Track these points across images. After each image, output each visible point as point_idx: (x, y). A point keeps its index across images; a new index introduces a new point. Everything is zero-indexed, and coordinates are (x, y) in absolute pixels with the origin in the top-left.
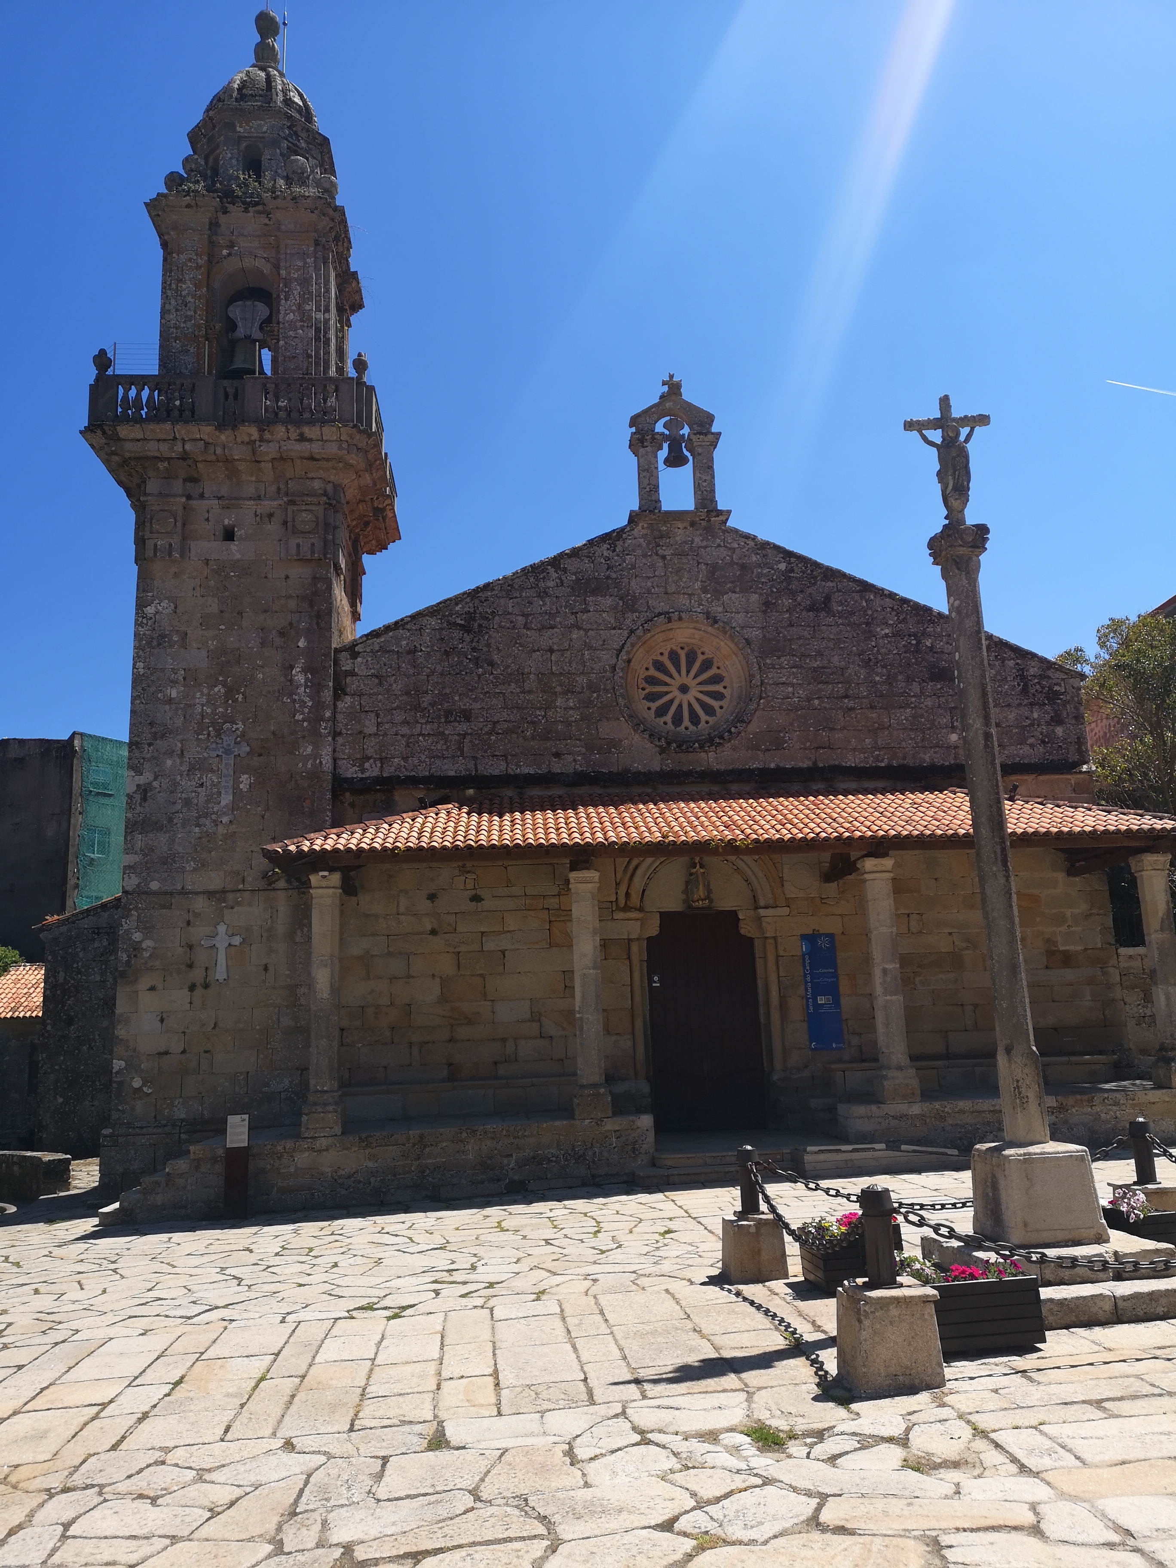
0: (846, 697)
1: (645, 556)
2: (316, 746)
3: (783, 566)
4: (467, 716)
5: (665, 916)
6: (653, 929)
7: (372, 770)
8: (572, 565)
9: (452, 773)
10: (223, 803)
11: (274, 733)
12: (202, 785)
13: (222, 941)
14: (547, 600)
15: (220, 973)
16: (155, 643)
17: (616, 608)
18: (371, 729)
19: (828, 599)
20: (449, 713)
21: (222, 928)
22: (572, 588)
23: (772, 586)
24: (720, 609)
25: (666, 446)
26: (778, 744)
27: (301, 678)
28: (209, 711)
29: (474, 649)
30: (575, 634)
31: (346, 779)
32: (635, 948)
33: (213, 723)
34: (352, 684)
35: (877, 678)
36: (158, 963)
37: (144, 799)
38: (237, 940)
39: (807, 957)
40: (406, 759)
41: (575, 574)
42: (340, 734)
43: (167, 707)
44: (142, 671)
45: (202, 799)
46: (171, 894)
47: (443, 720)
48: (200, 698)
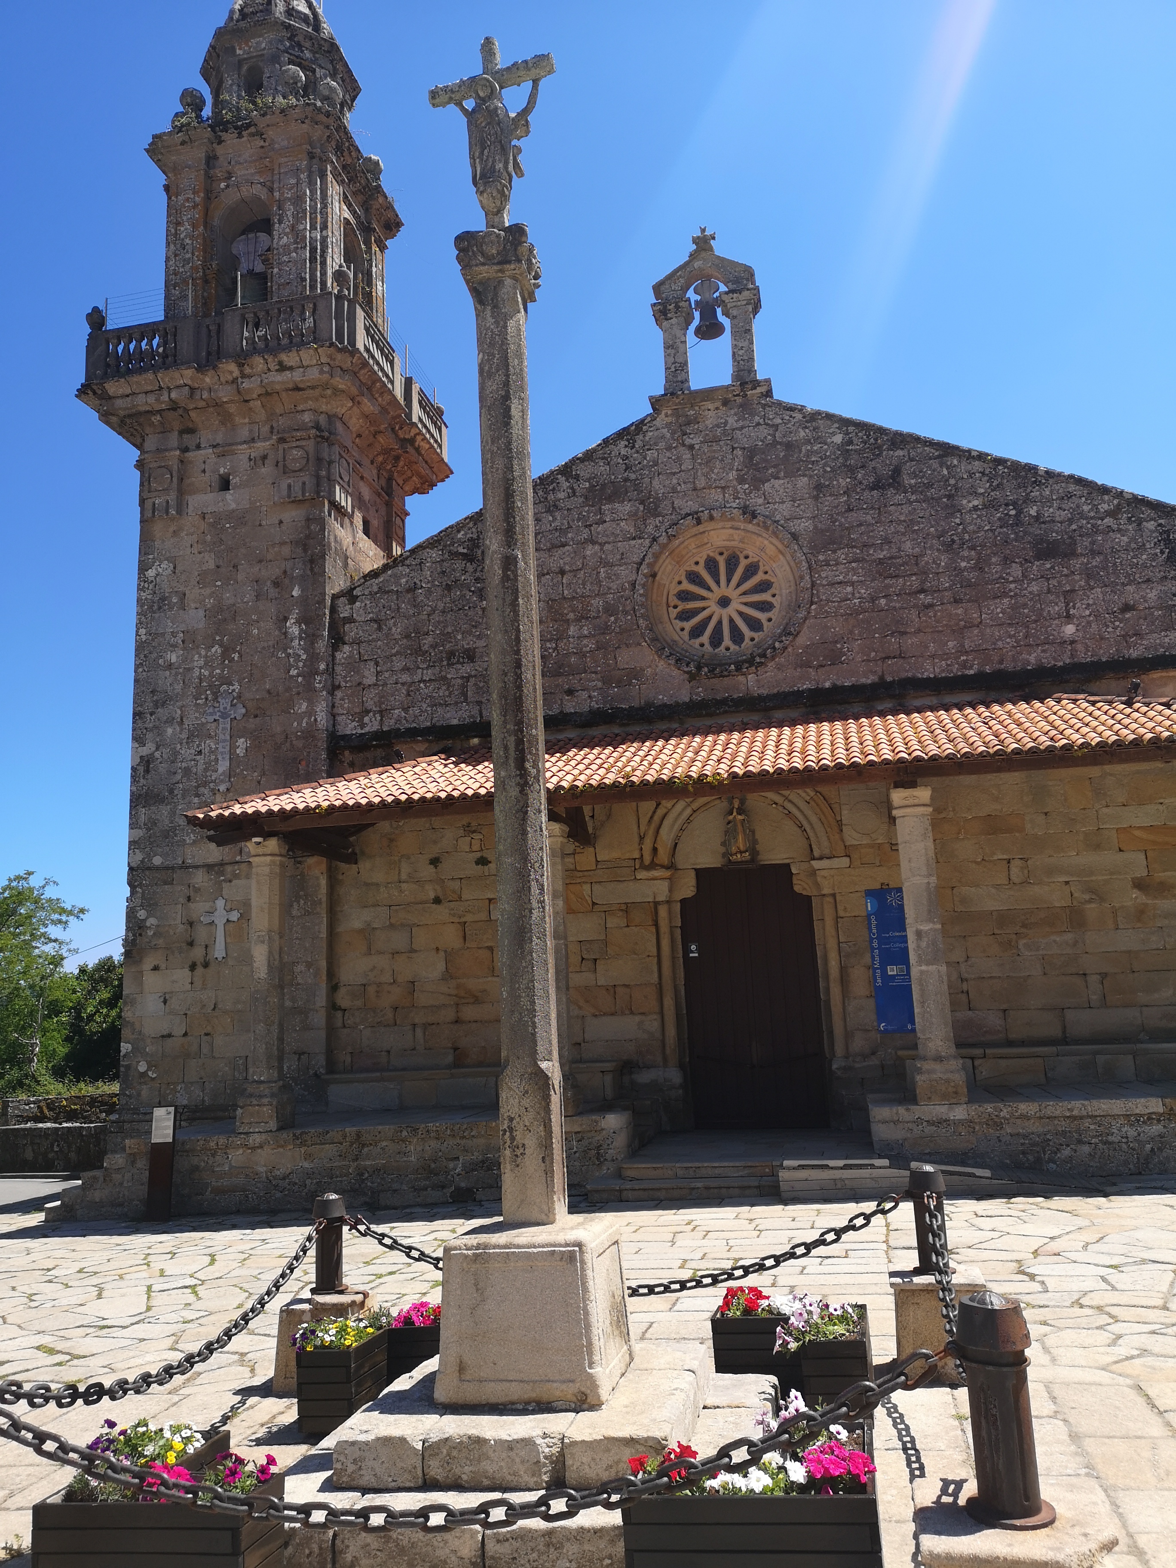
0: (922, 591)
1: (669, 448)
2: (311, 702)
3: (838, 439)
4: (471, 655)
5: (700, 873)
6: (688, 888)
7: (372, 724)
8: (584, 471)
9: (455, 722)
10: (220, 770)
11: (269, 692)
12: (200, 753)
13: (220, 918)
14: (558, 515)
15: (219, 951)
16: (156, 607)
17: (636, 514)
18: (370, 679)
19: (897, 471)
20: (451, 654)
21: (220, 903)
22: (586, 498)
23: (825, 465)
24: (760, 501)
25: (697, 315)
26: (835, 658)
27: (295, 630)
28: (207, 673)
29: (477, 580)
30: (590, 550)
31: (344, 737)
32: (663, 912)
33: (210, 686)
34: (351, 632)
35: (963, 564)
36: (161, 942)
37: (147, 771)
38: (234, 916)
39: (873, 918)
40: (406, 710)
41: (588, 480)
42: (339, 687)
43: (168, 673)
44: (144, 638)
45: (201, 767)
46: (173, 868)
47: (445, 663)
48: (198, 661)
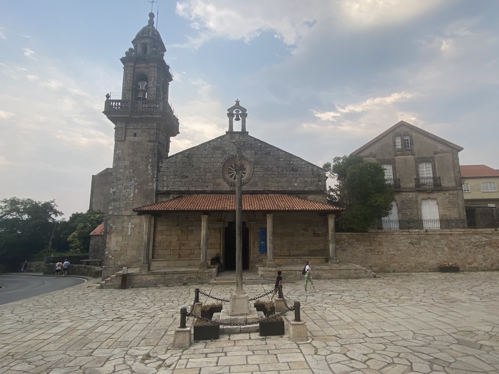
0: (272, 174)
2: (153, 184)
3: (260, 144)
4: (187, 177)
5: (229, 223)
6: (227, 225)
7: (165, 189)
8: (212, 143)
9: (183, 190)
10: (131, 196)
11: (143, 180)
12: (127, 192)
13: (130, 226)
14: (206, 151)
15: (129, 234)
16: (118, 160)
17: (222, 153)
18: (165, 179)
19: (269, 152)
20: (183, 176)
21: (130, 224)
22: (212, 149)
23: (257, 149)
24: (245, 154)
25: (235, 116)
26: (256, 185)
27: (150, 168)
28: (129, 175)
29: (189, 162)
30: (212, 159)
31: (159, 191)
32: (222, 230)
33: (130, 178)
34: (162, 170)
35: (280, 170)
36: (116, 231)
37: (114, 194)
38: (133, 226)
39: (260, 233)
40: (173, 186)
41: (213, 145)
42: (159, 181)
43: (120, 174)
44: (115, 166)
45: (127, 195)
46: (119, 216)
47: (181, 178)
48: (127, 172)
